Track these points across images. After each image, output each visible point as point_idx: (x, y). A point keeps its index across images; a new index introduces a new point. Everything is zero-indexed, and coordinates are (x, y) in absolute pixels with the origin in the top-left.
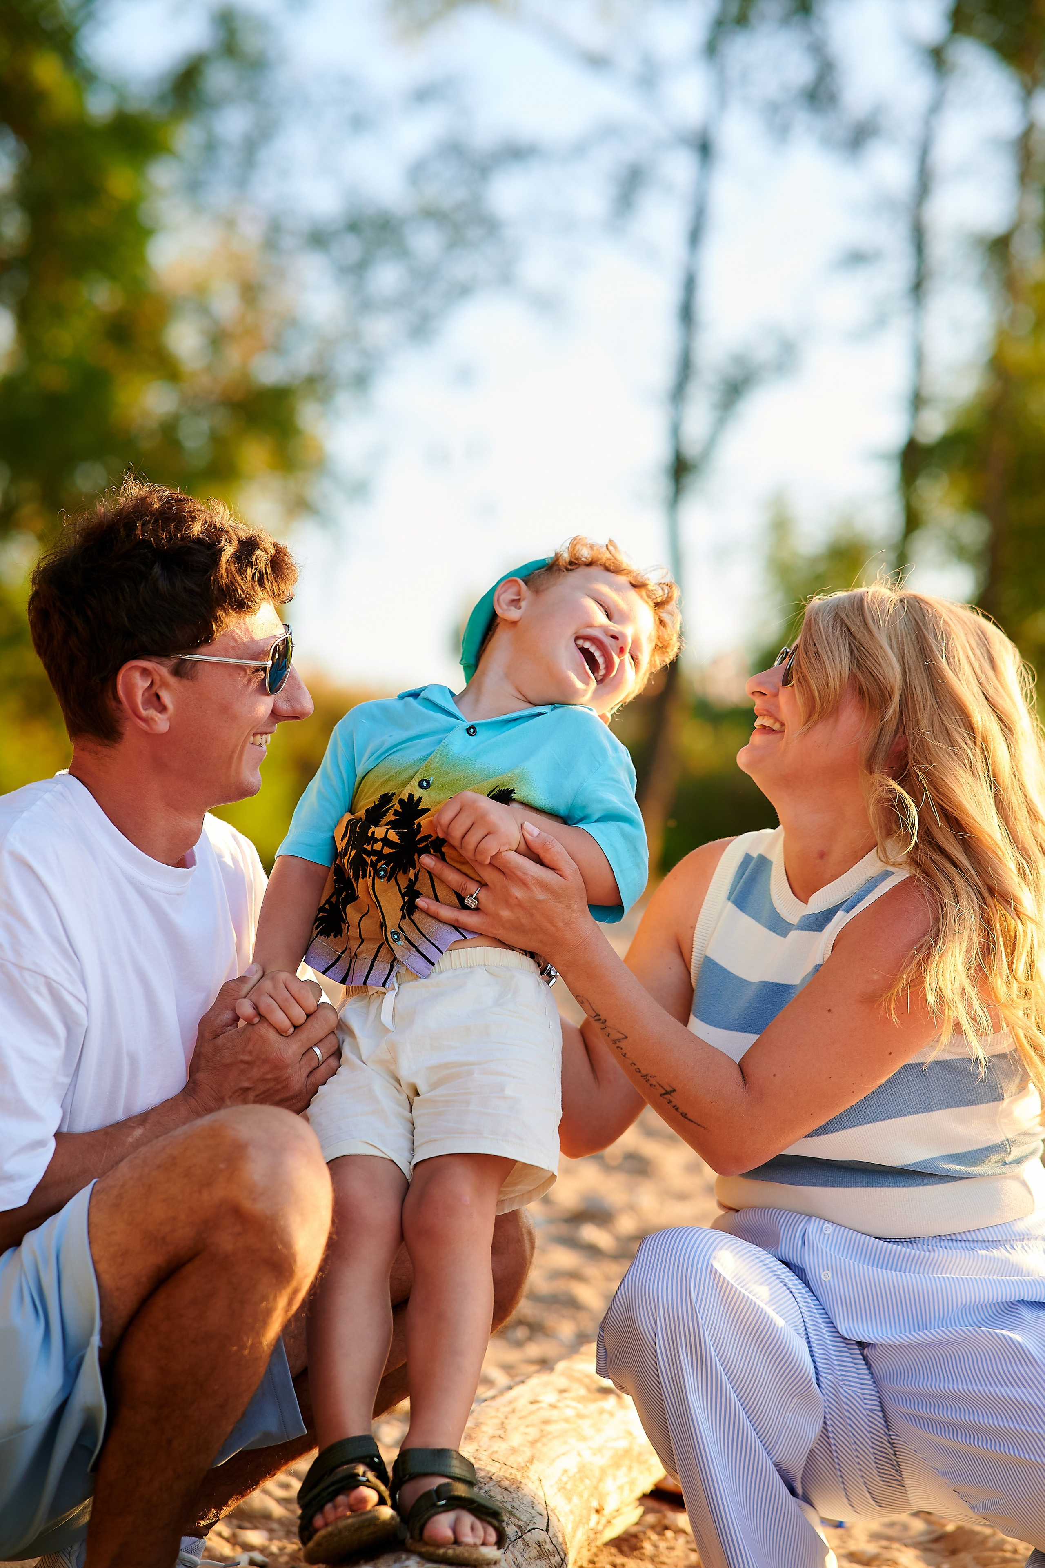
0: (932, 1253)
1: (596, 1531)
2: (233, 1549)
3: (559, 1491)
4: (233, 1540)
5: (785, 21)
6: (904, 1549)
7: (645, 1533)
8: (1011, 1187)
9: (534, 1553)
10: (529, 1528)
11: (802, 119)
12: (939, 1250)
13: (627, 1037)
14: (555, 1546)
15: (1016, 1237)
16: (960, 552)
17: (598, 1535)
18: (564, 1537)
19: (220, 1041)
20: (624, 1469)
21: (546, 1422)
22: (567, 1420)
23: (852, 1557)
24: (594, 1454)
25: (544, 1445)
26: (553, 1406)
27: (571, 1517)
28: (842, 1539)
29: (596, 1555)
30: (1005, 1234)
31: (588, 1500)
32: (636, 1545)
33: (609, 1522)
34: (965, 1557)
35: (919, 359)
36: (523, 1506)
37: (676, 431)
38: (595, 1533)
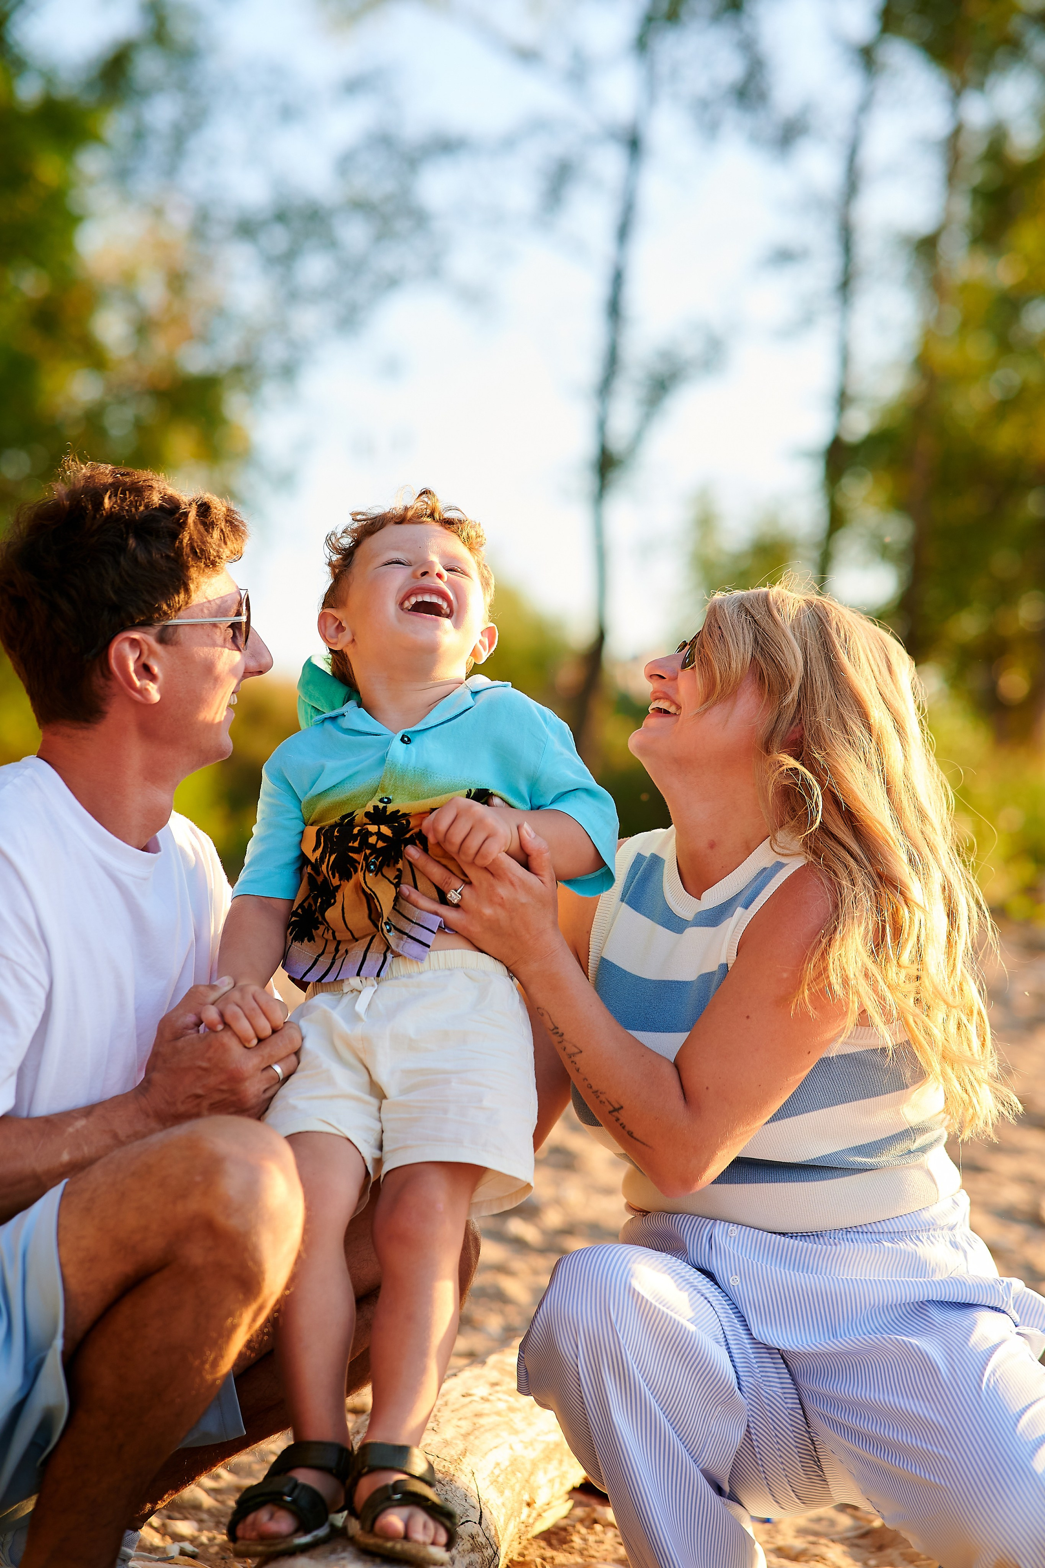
0: (839, 1247)
1: (527, 1525)
2: (163, 1539)
3: (492, 1484)
4: (163, 1531)
5: (716, 18)
6: (831, 1544)
7: (574, 1526)
8: (915, 1177)
9: (468, 1546)
10: (462, 1521)
11: (731, 116)
12: (845, 1243)
13: (581, 1052)
14: (488, 1539)
15: (921, 1227)
16: (884, 552)
17: (529, 1529)
18: (496, 1530)
19: (180, 1043)
20: (555, 1463)
21: (478, 1415)
22: (498, 1414)
23: (781, 1552)
24: (526, 1448)
25: (476, 1438)
26: (485, 1400)
27: (504, 1510)
28: (769, 1533)
29: (526, 1548)
30: (911, 1225)
31: (519, 1493)
32: (565, 1538)
33: (540, 1515)
34: (892, 1553)
35: (845, 358)
36: (456, 1498)
37: (602, 426)
38: (526, 1526)
